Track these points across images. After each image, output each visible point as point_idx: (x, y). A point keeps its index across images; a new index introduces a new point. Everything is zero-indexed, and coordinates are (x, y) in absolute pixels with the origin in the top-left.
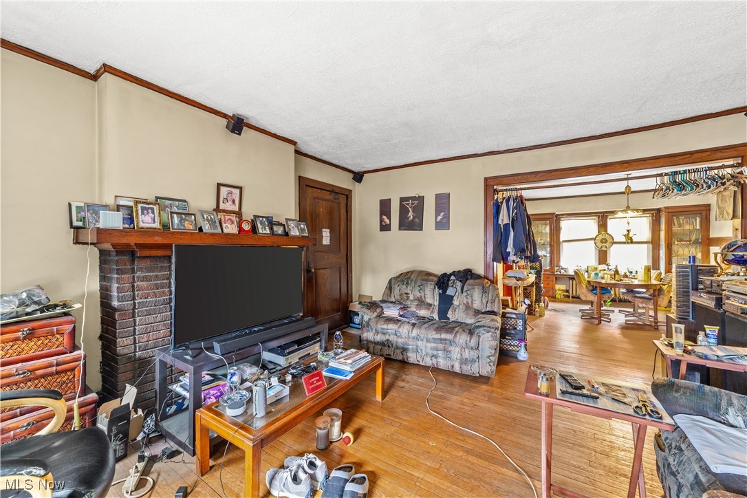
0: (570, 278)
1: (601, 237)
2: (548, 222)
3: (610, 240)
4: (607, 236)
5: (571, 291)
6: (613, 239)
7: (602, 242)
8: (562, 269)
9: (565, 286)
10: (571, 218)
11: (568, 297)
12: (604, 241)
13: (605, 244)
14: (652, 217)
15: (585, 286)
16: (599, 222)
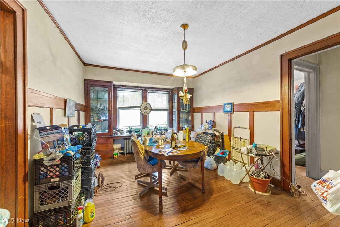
0: (124, 139)
1: (144, 105)
2: (107, 89)
3: (149, 108)
4: (147, 105)
5: (125, 149)
6: (151, 107)
7: (145, 109)
8: (119, 131)
9: (120, 145)
10: (125, 90)
11: (123, 154)
12: (146, 108)
13: (146, 111)
14: (169, 94)
15: (143, 158)
16: (143, 94)
